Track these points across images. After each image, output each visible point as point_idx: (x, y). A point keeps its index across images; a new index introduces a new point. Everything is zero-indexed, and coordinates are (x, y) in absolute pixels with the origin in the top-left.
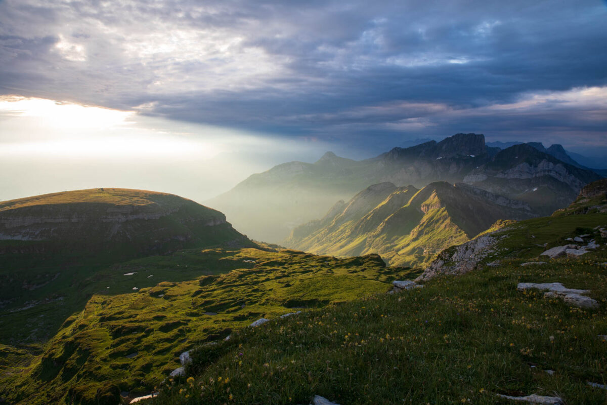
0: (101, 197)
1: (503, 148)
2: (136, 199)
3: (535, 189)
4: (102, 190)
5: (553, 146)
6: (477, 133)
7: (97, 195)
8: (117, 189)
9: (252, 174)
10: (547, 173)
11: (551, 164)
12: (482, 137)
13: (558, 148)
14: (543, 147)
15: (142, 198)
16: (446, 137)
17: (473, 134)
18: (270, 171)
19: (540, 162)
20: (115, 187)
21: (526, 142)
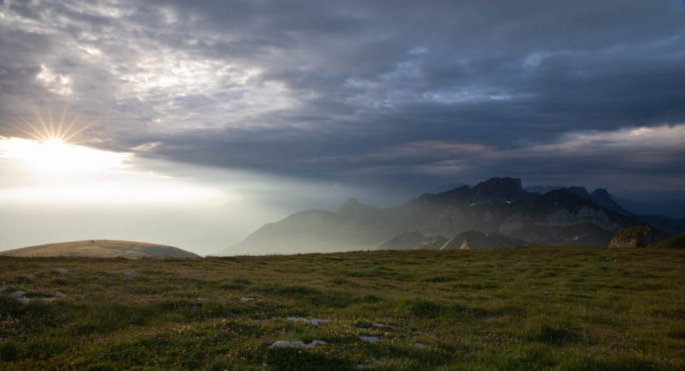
0: (90, 250)
1: (542, 193)
2: (130, 252)
3: (576, 238)
4: (93, 241)
5: (597, 191)
6: (512, 177)
7: (86, 248)
8: (109, 241)
9: (265, 223)
10: (588, 220)
11: (593, 211)
12: (518, 181)
13: (602, 193)
14: (586, 192)
15: (137, 251)
16: (480, 181)
17: (509, 178)
18: (285, 220)
19: (580, 209)
20: (107, 239)
21: (568, 186)
